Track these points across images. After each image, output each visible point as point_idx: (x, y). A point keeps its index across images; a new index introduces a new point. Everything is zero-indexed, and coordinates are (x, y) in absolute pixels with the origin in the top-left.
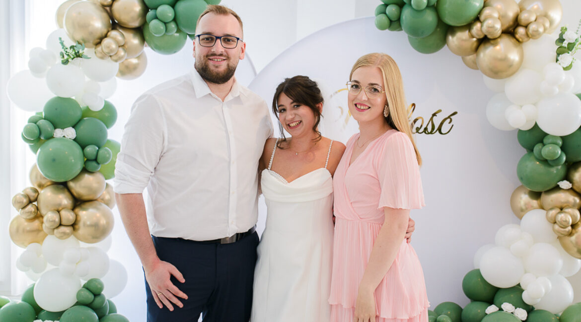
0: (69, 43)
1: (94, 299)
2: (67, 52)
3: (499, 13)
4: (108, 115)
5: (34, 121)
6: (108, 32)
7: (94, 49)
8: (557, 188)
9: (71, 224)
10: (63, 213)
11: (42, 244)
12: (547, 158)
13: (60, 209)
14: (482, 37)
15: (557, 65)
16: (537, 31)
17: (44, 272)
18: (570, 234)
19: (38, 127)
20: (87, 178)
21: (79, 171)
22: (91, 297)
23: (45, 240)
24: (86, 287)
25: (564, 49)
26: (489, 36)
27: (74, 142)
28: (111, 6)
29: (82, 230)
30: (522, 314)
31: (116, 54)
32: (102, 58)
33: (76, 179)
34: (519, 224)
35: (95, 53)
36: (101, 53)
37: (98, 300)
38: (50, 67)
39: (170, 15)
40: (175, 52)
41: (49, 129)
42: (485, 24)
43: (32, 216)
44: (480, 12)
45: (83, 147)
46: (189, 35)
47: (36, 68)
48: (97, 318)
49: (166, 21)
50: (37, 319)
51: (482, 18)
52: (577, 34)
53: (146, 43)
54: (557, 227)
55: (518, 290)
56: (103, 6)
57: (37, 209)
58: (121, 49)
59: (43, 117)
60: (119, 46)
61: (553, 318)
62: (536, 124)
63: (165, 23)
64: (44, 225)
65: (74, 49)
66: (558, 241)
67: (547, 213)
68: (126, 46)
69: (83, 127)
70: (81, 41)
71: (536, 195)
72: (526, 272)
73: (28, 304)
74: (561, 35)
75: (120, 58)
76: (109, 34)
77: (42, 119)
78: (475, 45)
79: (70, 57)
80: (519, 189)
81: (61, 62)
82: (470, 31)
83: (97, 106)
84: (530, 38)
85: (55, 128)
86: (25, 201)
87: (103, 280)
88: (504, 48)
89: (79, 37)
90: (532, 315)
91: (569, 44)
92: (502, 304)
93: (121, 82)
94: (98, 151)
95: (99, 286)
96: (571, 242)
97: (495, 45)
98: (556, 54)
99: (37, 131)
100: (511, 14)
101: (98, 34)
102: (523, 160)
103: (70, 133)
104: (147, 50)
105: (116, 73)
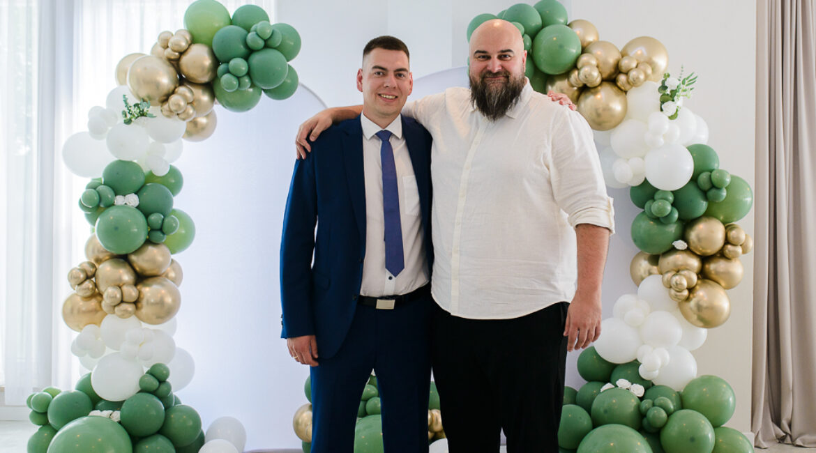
0: (133, 101)
1: (159, 387)
2: (130, 110)
3: (597, 59)
4: (173, 181)
5: (93, 187)
6: (176, 88)
7: (159, 107)
8: (673, 250)
9: (133, 300)
10: (125, 288)
11: (99, 326)
12: (659, 216)
13: (121, 284)
14: (581, 85)
15: (661, 113)
16: (638, 78)
17: (101, 358)
18: (688, 299)
19: (98, 192)
20: (151, 250)
21: (142, 243)
22: (156, 383)
23: (104, 321)
24: (151, 373)
25: (667, 97)
26: (588, 85)
27: (137, 210)
28: (178, 60)
29: (145, 310)
30: (639, 390)
31: (184, 112)
32: (168, 116)
33: (138, 251)
34: (636, 293)
35: (162, 111)
36: (167, 111)
37: (163, 387)
38: (110, 128)
39: (244, 69)
40: (249, 109)
41: (110, 196)
42: (582, 72)
43: (89, 293)
44: (577, 59)
45: (147, 215)
46: (264, 90)
47: (96, 129)
48: (163, 408)
49: (239, 75)
50: (94, 409)
51: (579, 65)
52: (679, 80)
53: (216, 100)
54: (673, 292)
55: (635, 364)
56: (170, 60)
57: (96, 285)
58: (189, 107)
59: (103, 183)
60: (188, 104)
61: (674, 395)
62: (646, 179)
63: (238, 78)
64: (103, 303)
65: (139, 107)
66: (679, 310)
67: (663, 278)
68: (195, 104)
69: (145, 194)
70: (146, 99)
71: (655, 260)
72: (644, 344)
73: (84, 395)
74: (663, 82)
75: (189, 116)
76: (176, 90)
77: (101, 184)
78: (576, 94)
79: (134, 116)
80: (638, 255)
81: (123, 121)
82: (568, 80)
83: (161, 171)
84: (632, 86)
85: (116, 195)
86: (82, 276)
87: (169, 366)
88: (605, 97)
89: (143, 94)
90: (650, 391)
91: (672, 91)
92: (618, 380)
93: (188, 146)
94: (163, 220)
95: (165, 372)
96: (691, 309)
97: (595, 93)
98: (660, 103)
99: (96, 198)
100: (612, 61)
101: (165, 90)
102: (637, 220)
103: (133, 200)
104: (218, 108)
105: (182, 135)
